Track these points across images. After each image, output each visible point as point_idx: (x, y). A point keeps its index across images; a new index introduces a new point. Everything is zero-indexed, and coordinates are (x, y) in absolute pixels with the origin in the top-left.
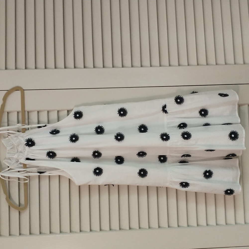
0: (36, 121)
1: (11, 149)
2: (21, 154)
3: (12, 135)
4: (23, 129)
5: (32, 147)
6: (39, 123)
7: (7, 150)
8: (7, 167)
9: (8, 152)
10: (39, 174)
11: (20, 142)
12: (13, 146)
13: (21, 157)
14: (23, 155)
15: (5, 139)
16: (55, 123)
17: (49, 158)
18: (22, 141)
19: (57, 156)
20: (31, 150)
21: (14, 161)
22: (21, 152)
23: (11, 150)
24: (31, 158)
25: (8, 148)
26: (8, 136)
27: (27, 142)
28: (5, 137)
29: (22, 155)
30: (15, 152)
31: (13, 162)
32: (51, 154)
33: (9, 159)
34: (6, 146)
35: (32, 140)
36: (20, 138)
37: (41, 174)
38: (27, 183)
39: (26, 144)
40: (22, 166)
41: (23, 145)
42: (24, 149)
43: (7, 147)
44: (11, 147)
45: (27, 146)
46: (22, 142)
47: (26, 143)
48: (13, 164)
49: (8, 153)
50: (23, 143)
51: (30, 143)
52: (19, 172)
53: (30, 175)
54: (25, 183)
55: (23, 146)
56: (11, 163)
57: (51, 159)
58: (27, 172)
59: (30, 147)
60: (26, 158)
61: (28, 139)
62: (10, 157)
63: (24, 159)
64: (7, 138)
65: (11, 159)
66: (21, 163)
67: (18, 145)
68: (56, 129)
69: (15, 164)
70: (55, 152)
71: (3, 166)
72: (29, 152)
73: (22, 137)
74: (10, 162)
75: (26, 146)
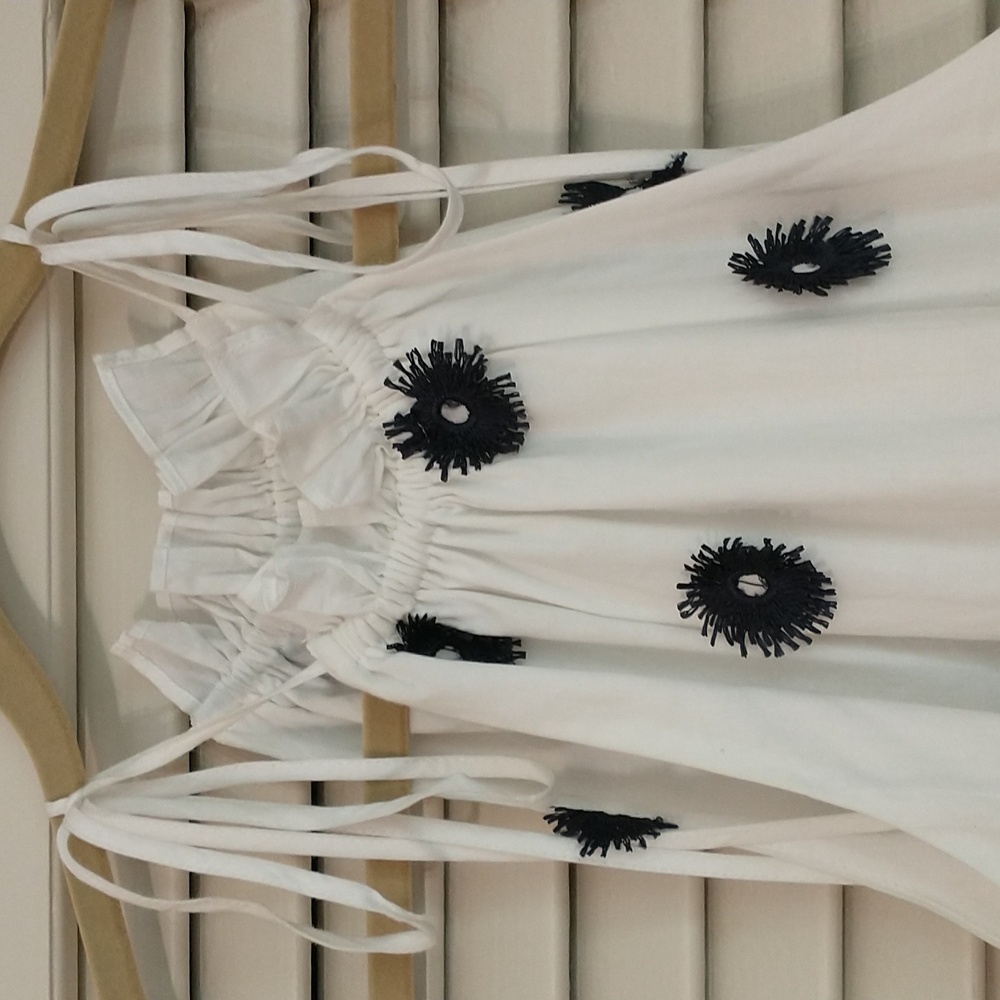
0: (550, 115)
1: (211, 484)
2: (333, 561)
3: (229, 303)
4: (371, 214)
5: (485, 468)
6: (576, 138)
7: (164, 499)
8: (169, 718)
9: (169, 521)
10: (567, 850)
11: (316, 393)
12: (233, 446)
13: (335, 604)
14: (360, 576)
15: (146, 351)
16: (812, 124)
17: (721, 639)
18: (351, 379)
19: (846, 616)
20: (471, 510)
21: (253, 650)
22: (336, 535)
23: (208, 493)
24: (462, 626)
25: (178, 476)
26: (186, 313)
27: (409, 393)
28: (146, 331)
29: (347, 584)
30: (267, 526)
31: (238, 664)
32: (751, 585)
33: (197, 615)
34: (149, 447)
35: (490, 375)
36: (327, 337)
37: (595, 859)
38: (411, 964)
39: (399, 423)
40: (352, 712)
41: (363, 439)
42: (380, 494)
43: (163, 464)
44: (216, 459)
45: (418, 461)
46: (348, 395)
47: (403, 404)
48: (244, 685)
49: (177, 538)
50: (369, 410)
51: (458, 415)
52: (317, 793)
53: (454, 855)
54: (381, 964)
55: (367, 456)
56: (218, 675)
57: (754, 650)
58: (416, 810)
59: (454, 473)
60: (400, 624)
61: (425, 348)
62: (206, 585)
63: (379, 638)
64: (170, 344)
65: (215, 611)
66: (334, 686)
67: (296, 441)
68: (822, 223)
69: (266, 687)
70: (825, 552)
71: (129, 703)
72: (441, 537)
73: (357, 325)
74: (198, 654)
75: (406, 450)
